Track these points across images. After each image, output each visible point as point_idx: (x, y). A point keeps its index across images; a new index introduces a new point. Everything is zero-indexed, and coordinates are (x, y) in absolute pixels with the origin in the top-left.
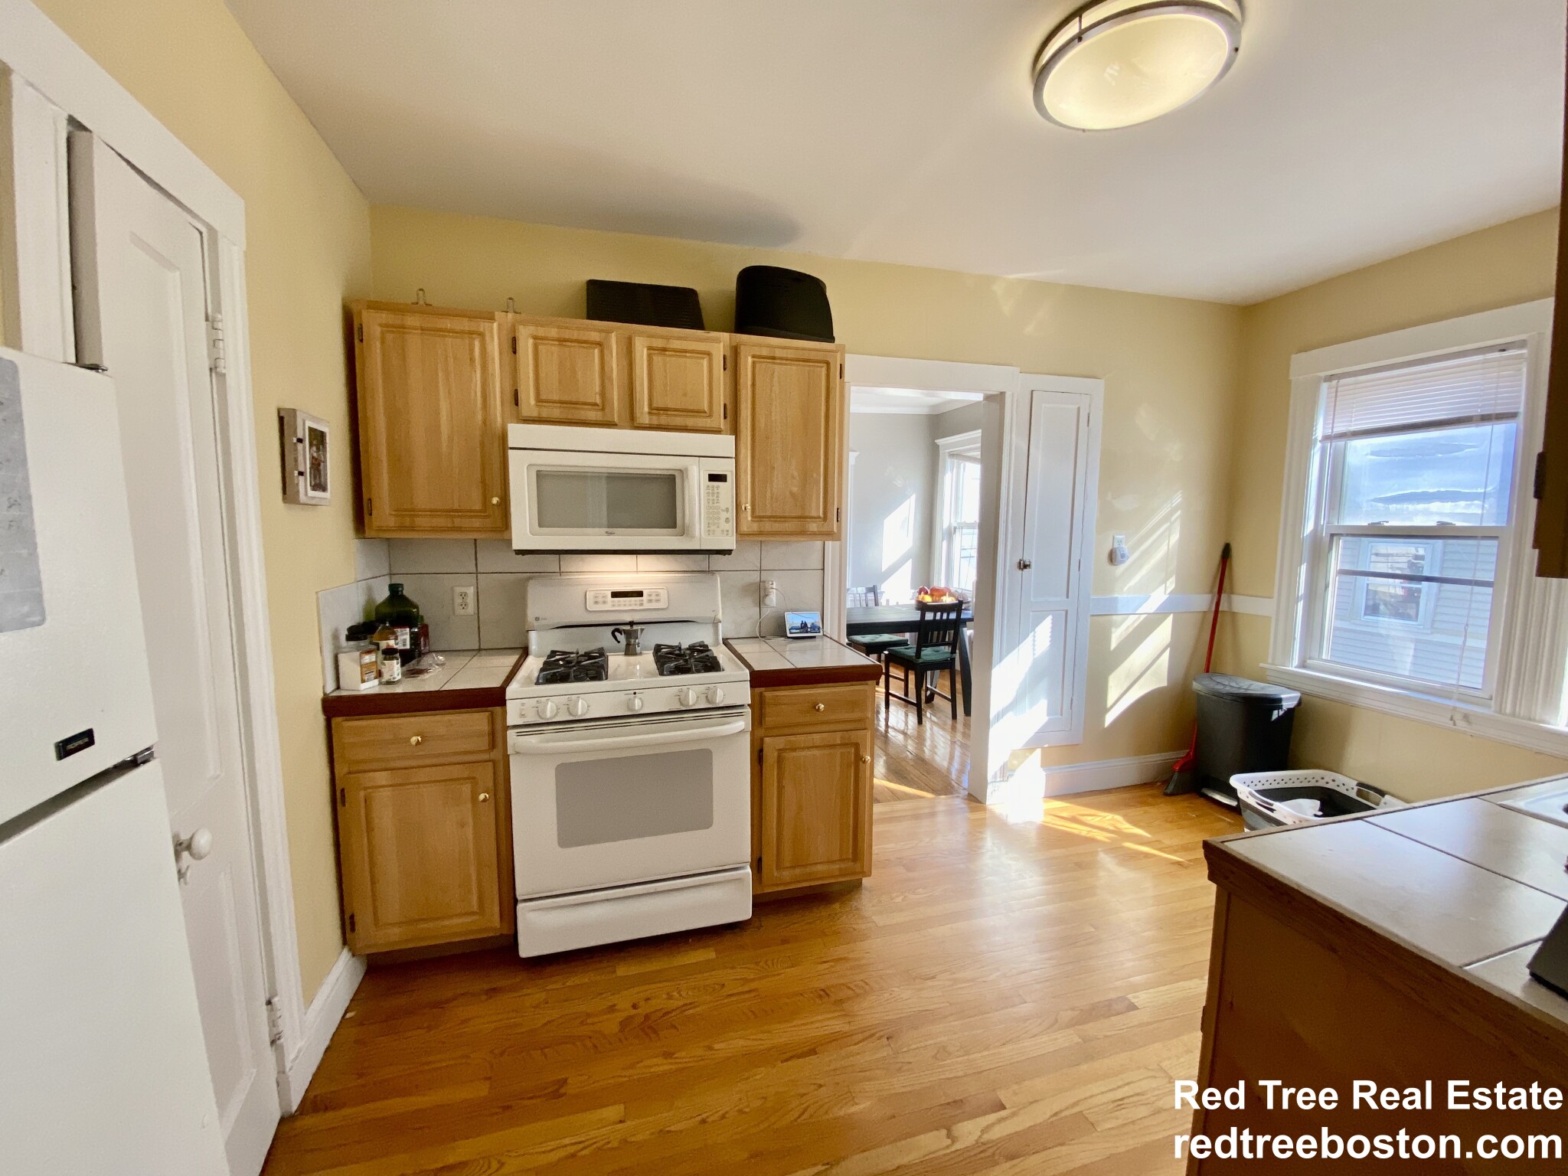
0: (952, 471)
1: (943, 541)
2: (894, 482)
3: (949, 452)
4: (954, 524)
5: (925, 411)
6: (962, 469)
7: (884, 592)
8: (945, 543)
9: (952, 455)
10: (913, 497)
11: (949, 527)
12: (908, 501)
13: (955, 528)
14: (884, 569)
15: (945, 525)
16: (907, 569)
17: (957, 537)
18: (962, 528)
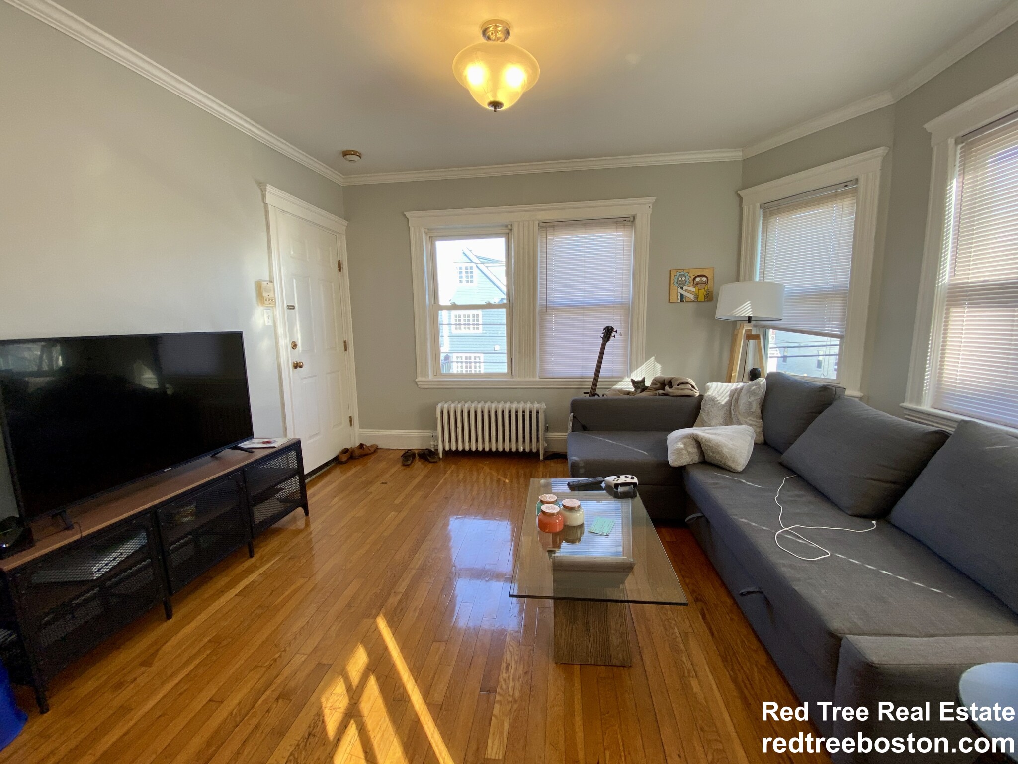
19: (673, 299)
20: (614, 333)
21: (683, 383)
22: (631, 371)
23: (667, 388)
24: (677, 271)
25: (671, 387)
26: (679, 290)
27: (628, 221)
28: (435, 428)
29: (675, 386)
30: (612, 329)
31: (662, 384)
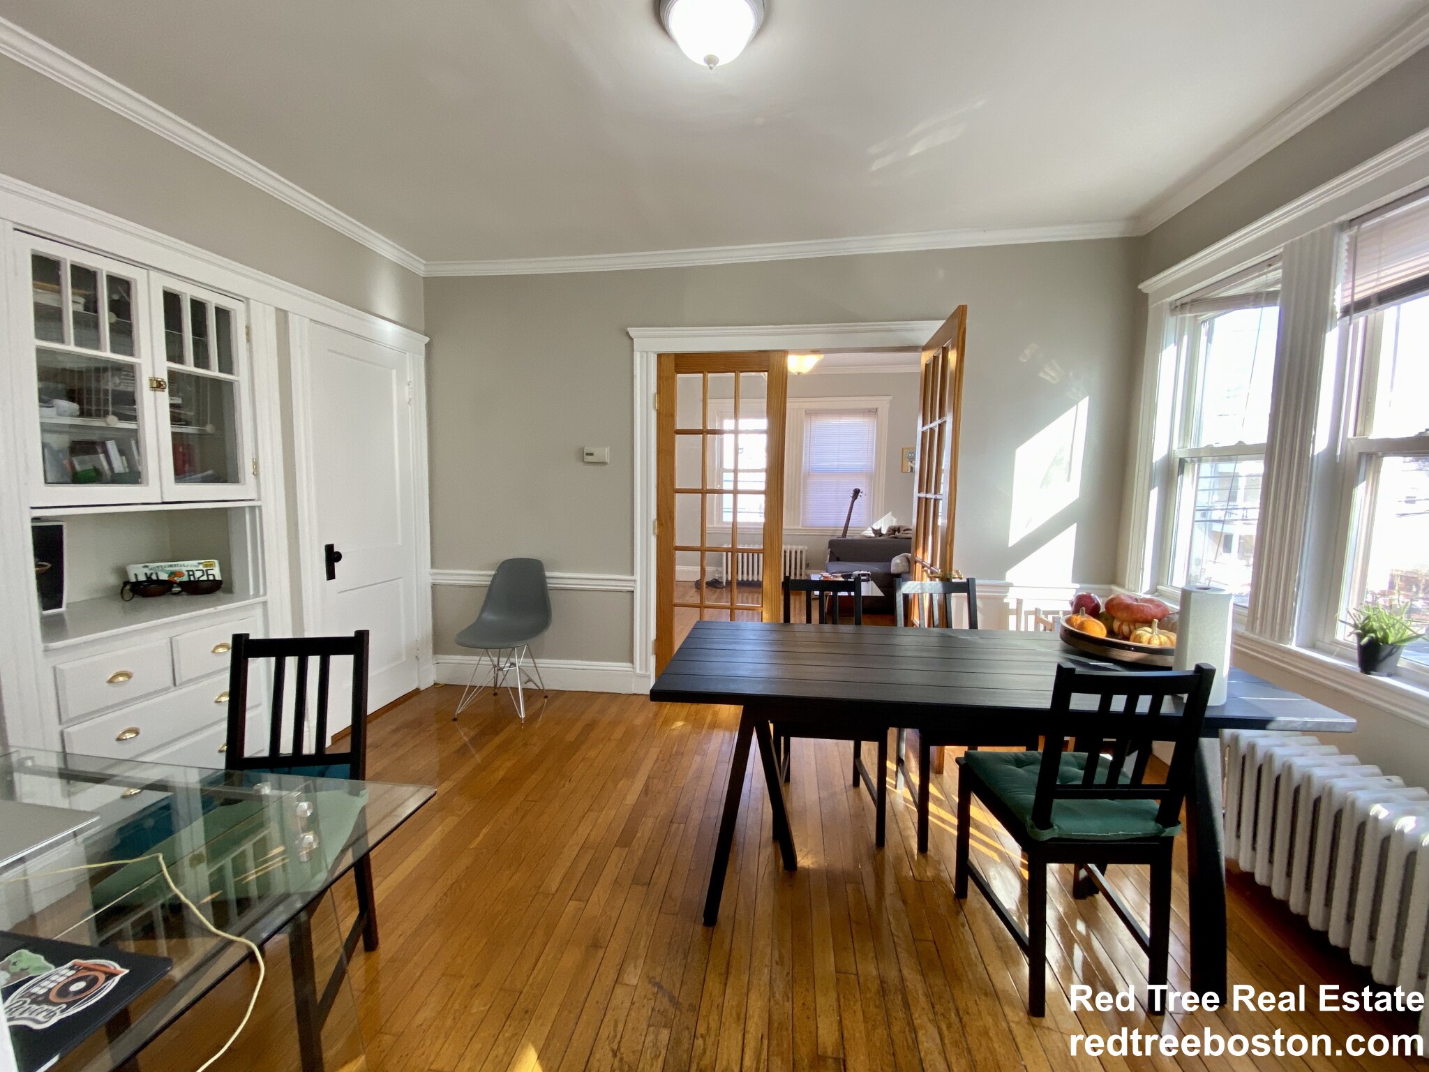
0: (1179, 344)
1: (1150, 488)
2: (1042, 375)
3: (1171, 303)
4: (1179, 453)
5: (1113, 231)
6: (1203, 338)
7: (1011, 585)
8: (1154, 494)
9: (1180, 307)
10: (1084, 404)
11: (1168, 460)
12: (1069, 416)
13: (1181, 460)
14: (1012, 541)
15: (1159, 454)
16: (1065, 545)
17: (1186, 485)
18: (1200, 460)
19: (905, 470)
20: (860, 494)
21: (907, 530)
22: (873, 523)
23: (897, 533)
24: (908, 449)
25: (899, 532)
26: (910, 463)
27: (873, 412)
28: (721, 565)
29: (902, 532)
30: (859, 491)
31: (894, 530)
